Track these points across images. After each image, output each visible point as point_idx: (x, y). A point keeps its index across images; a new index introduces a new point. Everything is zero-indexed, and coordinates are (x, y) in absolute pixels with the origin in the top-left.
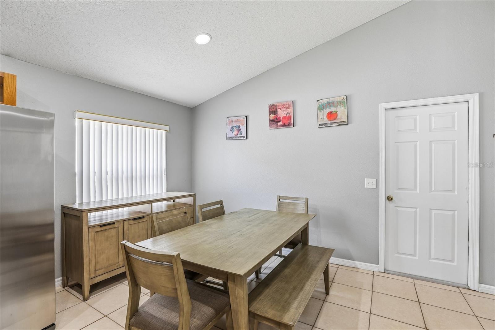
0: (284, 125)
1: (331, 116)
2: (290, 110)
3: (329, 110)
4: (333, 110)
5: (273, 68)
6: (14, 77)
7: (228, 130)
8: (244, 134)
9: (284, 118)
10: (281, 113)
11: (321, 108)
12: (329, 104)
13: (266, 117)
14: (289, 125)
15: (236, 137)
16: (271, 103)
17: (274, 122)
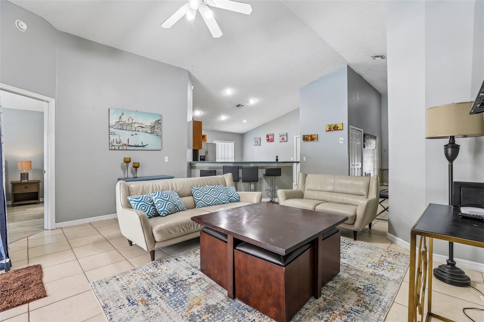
0: (271, 141)
1: (283, 139)
2: (272, 137)
3: (282, 137)
4: (283, 137)
5: (267, 123)
6: (206, 135)
7: (254, 143)
8: (259, 144)
9: (271, 139)
10: (270, 137)
11: (280, 136)
12: (282, 135)
13: (266, 139)
14: (272, 141)
15: (257, 145)
16: (267, 134)
17: (268, 140)
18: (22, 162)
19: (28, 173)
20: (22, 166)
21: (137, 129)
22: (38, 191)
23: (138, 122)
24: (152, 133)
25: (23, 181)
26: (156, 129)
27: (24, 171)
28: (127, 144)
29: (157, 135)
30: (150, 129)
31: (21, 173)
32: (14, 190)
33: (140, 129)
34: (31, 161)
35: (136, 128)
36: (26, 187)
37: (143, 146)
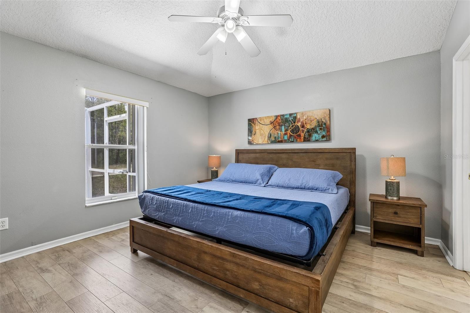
18: (387, 159)
19: (399, 183)
20: (388, 168)
22: (421, 226)
25: (389, 198)
27: (392, 178)
31: (386, 181)
32: (375, 215)
34: (405, 158)
36: (396, 213)
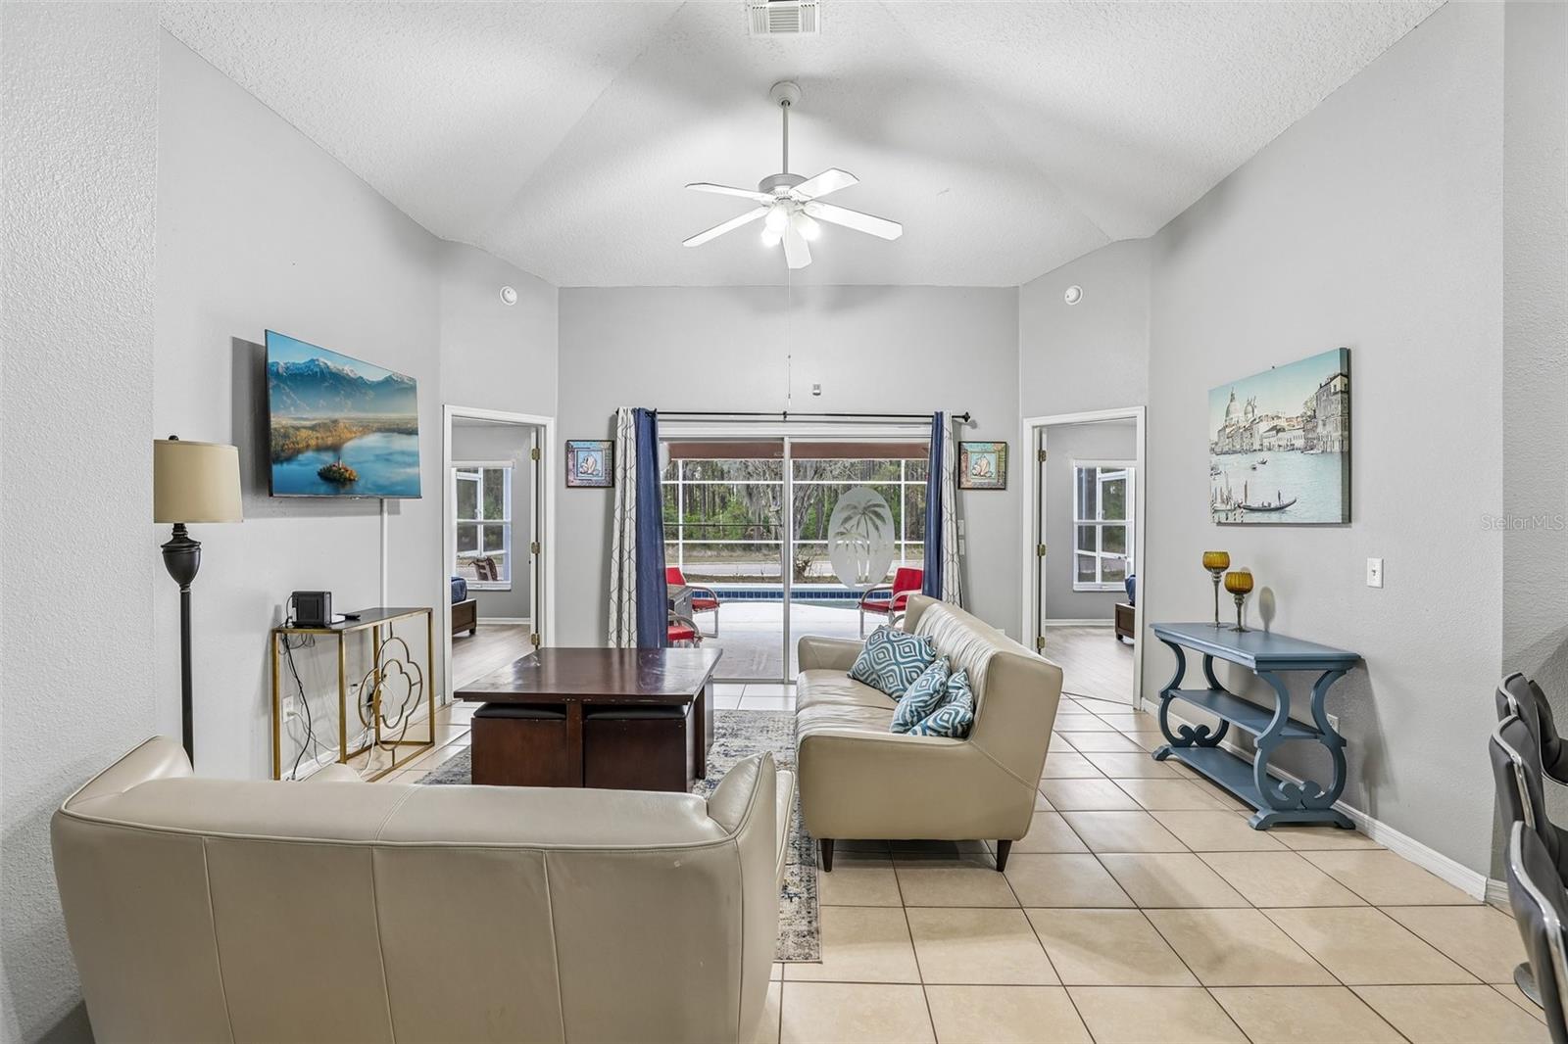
21: (1266, 442)
23: (1270, 414)
24: (1309, 447)
26: (1320, 423)
28: (1244, 504)
29: (1323, 452)
30: (1301, 432)
33: (1273, 440)
35: (1261, 440)
37: (1280, 509)
